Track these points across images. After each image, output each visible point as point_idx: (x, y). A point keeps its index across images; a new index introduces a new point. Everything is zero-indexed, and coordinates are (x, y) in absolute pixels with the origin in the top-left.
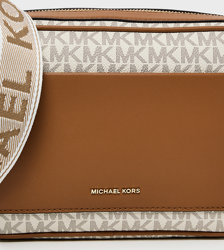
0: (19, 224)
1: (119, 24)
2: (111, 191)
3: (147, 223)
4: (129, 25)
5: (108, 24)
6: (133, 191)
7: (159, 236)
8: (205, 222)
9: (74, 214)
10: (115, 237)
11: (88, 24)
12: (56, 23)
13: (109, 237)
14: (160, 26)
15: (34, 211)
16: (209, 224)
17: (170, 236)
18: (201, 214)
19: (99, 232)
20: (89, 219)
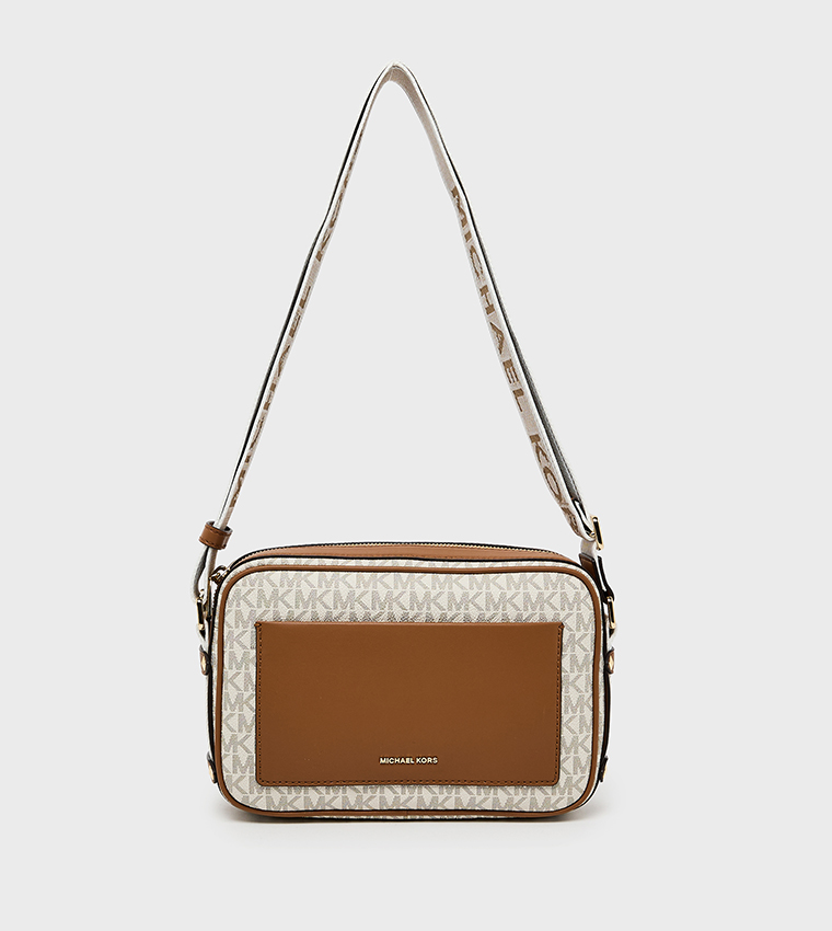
0: (296, 798)
1: (414, 564)
2: (403, 760)
3: (447, 799)
4: (426, 565)
5: (402, 563)
6: (430, 760)
7: (462, 817)
8: (516, 799)
9: (360, 788)
10: (409, 817)
11: (378, 563)
12: (341, 562)
13: (402, 817)
14: (462, 565)
15: (314, 783)
16: (520, 802)
17: (475, 817)
18: (511, 790)
19: (390, 811)
20: (378, 793)
